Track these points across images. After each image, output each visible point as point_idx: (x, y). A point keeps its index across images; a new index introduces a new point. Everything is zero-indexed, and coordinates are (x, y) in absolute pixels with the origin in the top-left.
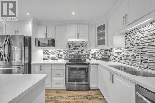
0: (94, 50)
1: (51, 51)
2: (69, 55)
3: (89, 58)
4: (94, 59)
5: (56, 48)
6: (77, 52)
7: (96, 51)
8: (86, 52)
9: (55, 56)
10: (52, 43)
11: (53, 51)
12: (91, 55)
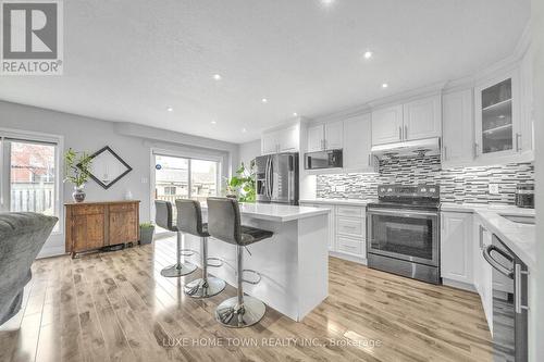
0: (475, 169)
1: (334, 177)
2: (380, 187)
3: (454, 195)
4: (476, 200)
5: (344, 169)
6: (405, 178)
7: (489, 172)
8: (438, 175)
9: (342, 189)
10: (336, 159)
11: (338, 177)
12: (459, 186)
